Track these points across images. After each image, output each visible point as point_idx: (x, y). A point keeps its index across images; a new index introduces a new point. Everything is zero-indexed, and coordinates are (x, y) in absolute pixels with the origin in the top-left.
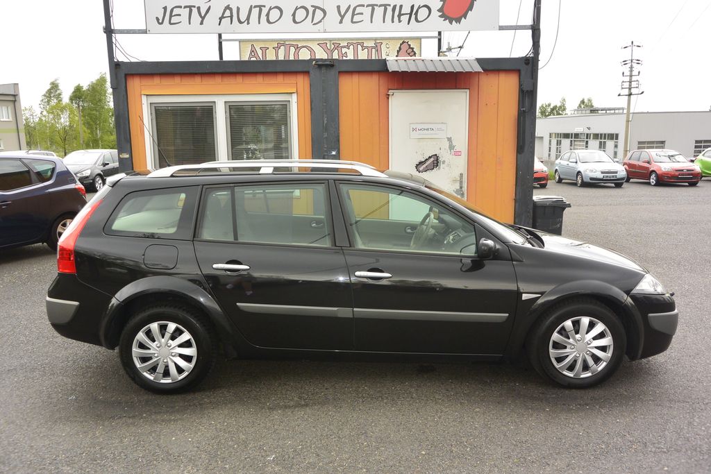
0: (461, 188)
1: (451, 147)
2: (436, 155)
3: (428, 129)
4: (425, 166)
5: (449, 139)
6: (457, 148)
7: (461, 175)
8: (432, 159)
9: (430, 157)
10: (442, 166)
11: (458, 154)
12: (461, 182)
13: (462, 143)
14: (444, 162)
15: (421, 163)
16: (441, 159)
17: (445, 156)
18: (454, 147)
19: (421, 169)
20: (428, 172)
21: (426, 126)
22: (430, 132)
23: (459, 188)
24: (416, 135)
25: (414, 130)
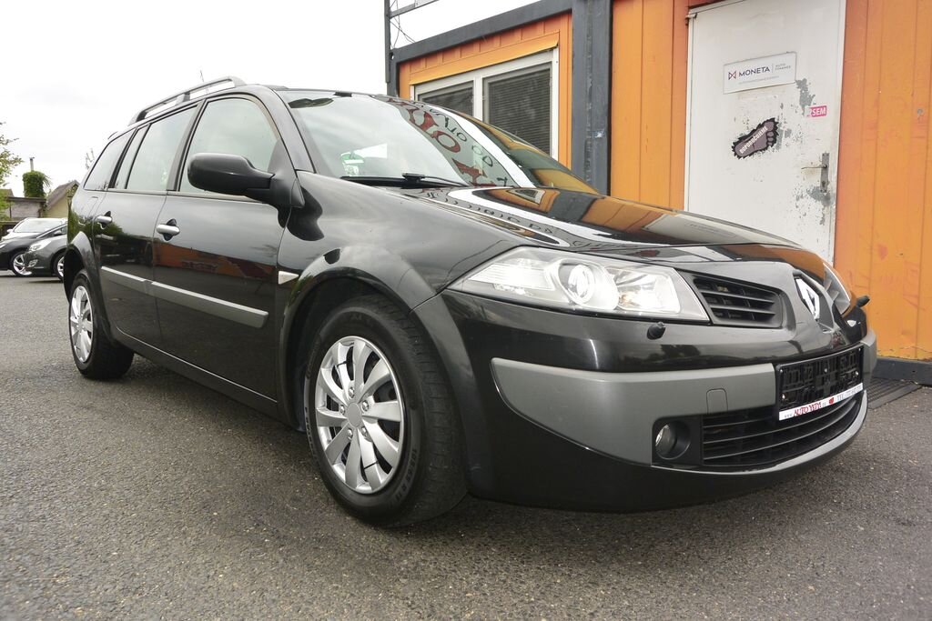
0: (824, 184)
1: (805, 100)
2: (773, 120)
3: (757, 71)
4: (749, 144)
5: (802, 84)
6: (817, 102)
7: (826, 156)
8: (764, 129)
9: (760, 126)
10: (784, 140)
11: (819, 112)
12: (825, 168)
13: (828, 90)
14: (788, 133)
15: (743, 139)
16: (782, 128)
17: (792, 120)
18: (811, 98)
19: (742, 151)
20: (756, 155)
21: (753, 66)
22: (762, 75)
23: (819, 184)
24: (738, 84)
25: (731, 76)
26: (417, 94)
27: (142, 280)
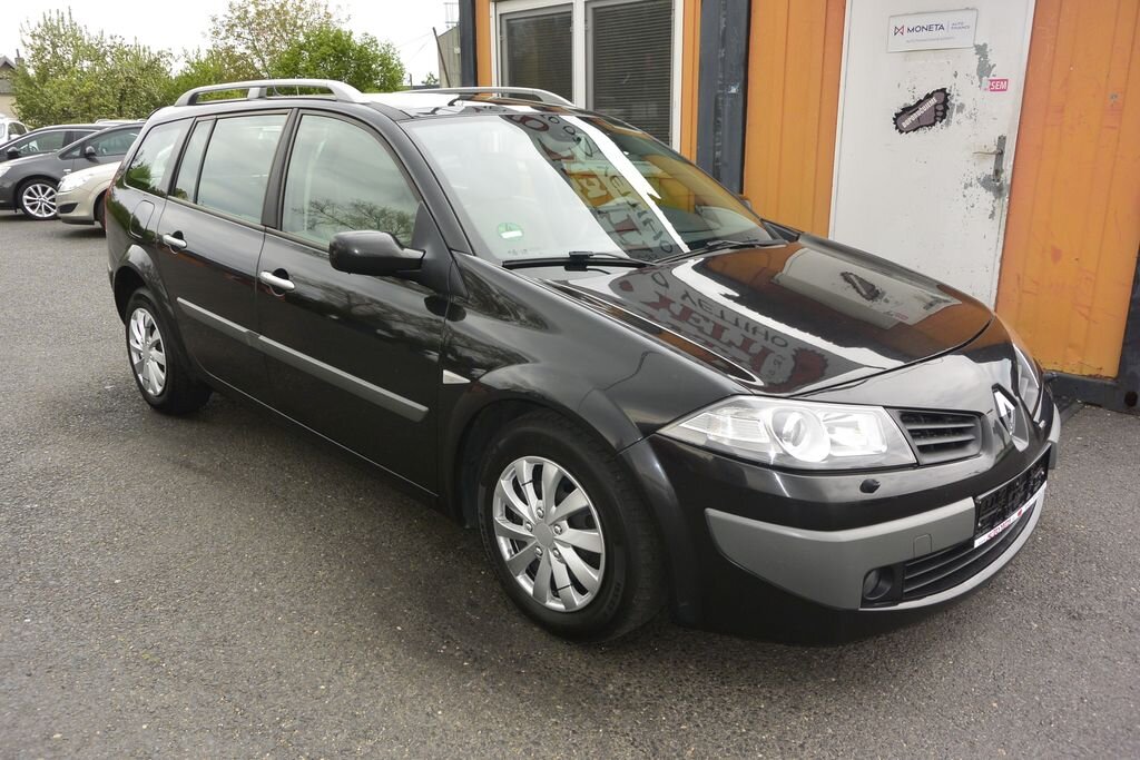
0: (998, 172)
1: (984, 69)
2: (943, 90)
3: (929, 28)
4: (914, 117)
5: (981, 50)
6: (998, 73)
7: (1002, 140)
8: (933, 101)
9: (929, 97)
10: (955, 116)
11: (998, 86)
12: (1000, 154)
13: (1011, 60)
14: (961, 108)
15: (907, 110)
16: (954, 101)
17: (966, 92)
18: (991, 68)
19: (905, 124)
20: (921, 131)
21: (925, 21)
22: (935, 33)
23: (991, 172)
24: (902, 42)
25: (897, 31)
26: (498, 13)
27: (244, 330)
